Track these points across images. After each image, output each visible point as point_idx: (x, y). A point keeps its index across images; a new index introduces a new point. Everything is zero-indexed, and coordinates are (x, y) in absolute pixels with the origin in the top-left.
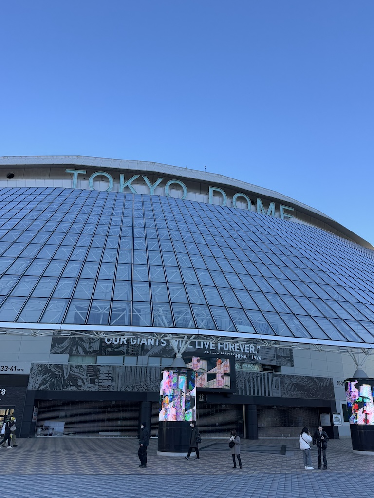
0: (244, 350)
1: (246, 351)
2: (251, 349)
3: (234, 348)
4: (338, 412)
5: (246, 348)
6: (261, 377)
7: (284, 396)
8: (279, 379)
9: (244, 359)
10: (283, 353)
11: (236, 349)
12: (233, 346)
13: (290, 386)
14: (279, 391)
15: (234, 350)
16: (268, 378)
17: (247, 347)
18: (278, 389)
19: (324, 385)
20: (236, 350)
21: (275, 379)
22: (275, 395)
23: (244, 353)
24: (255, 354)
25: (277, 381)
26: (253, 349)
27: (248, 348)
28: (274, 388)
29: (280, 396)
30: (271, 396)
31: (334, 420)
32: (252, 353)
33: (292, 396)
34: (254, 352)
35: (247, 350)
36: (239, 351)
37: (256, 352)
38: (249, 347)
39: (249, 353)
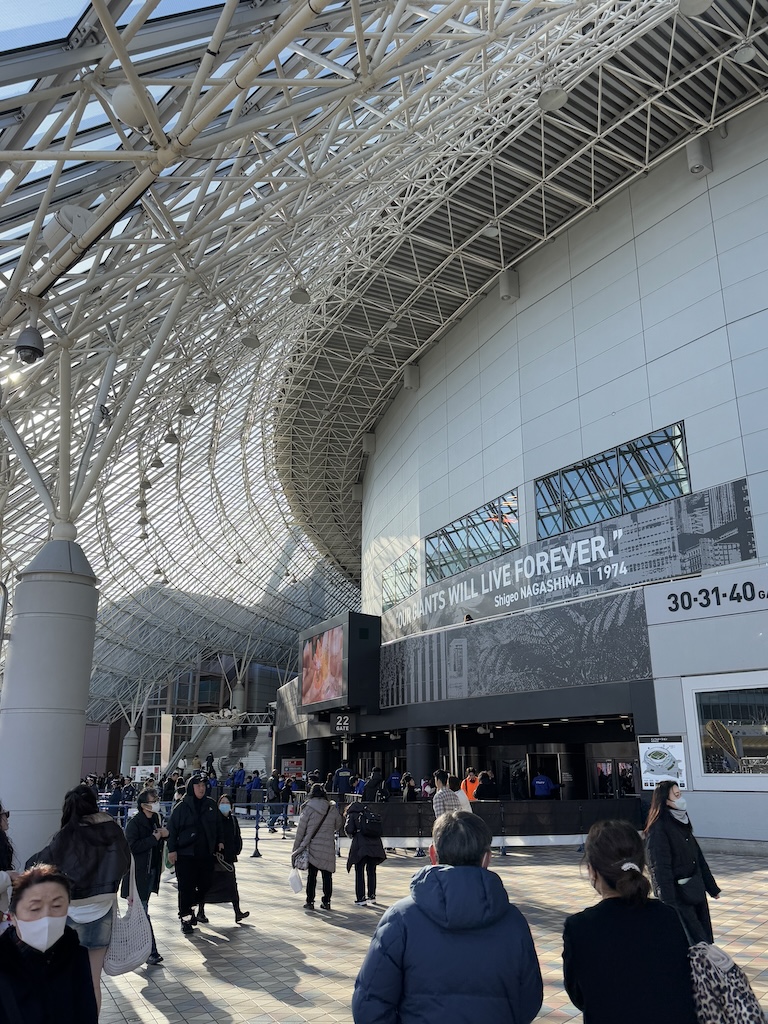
0: (576, 560)
1: (582, 561)
2: (594, 549)
3: (549, 565)
4: (663, 730)
5: (581, 552)
6: (424, 650)
7: (475, 694)
8: (464, 642)
9: (576, 588)
10: (706, 521)
11: (553, 565)
12: (546, 561)
13: (493, 657)
14: (464, 680)
15: (547, 571)
16: (439, 646)
17: (584, 547)
18: (460, 675)
19: (607, 625)
20: (554, 569)
21: (454, 643)
22: (455, 694)
23: (574, 570)
24: (608, 561)
25: (459, 648)
26: (600, 549)
27: (587, 551)
28: (452, 673)
29: (465, 695)
30: (444, 697)
31: (644, 767)
32: (599, 560)
33: (497, 689)
34: (603, 556)
35: (585, 556)
36: (560, 567)
37: (611, 554)
38: (589, 546)
39: (592, 564)
